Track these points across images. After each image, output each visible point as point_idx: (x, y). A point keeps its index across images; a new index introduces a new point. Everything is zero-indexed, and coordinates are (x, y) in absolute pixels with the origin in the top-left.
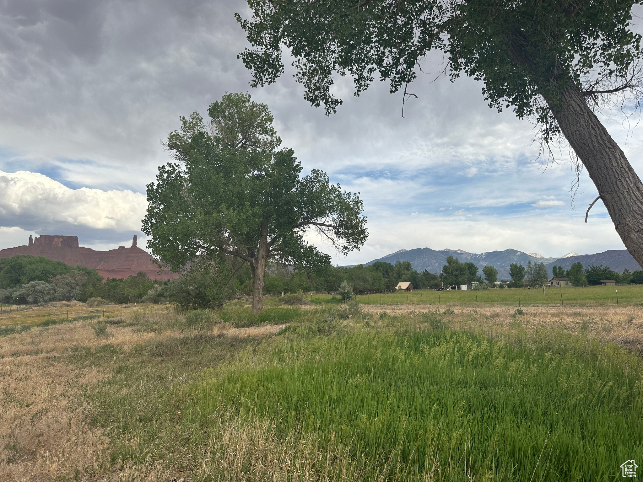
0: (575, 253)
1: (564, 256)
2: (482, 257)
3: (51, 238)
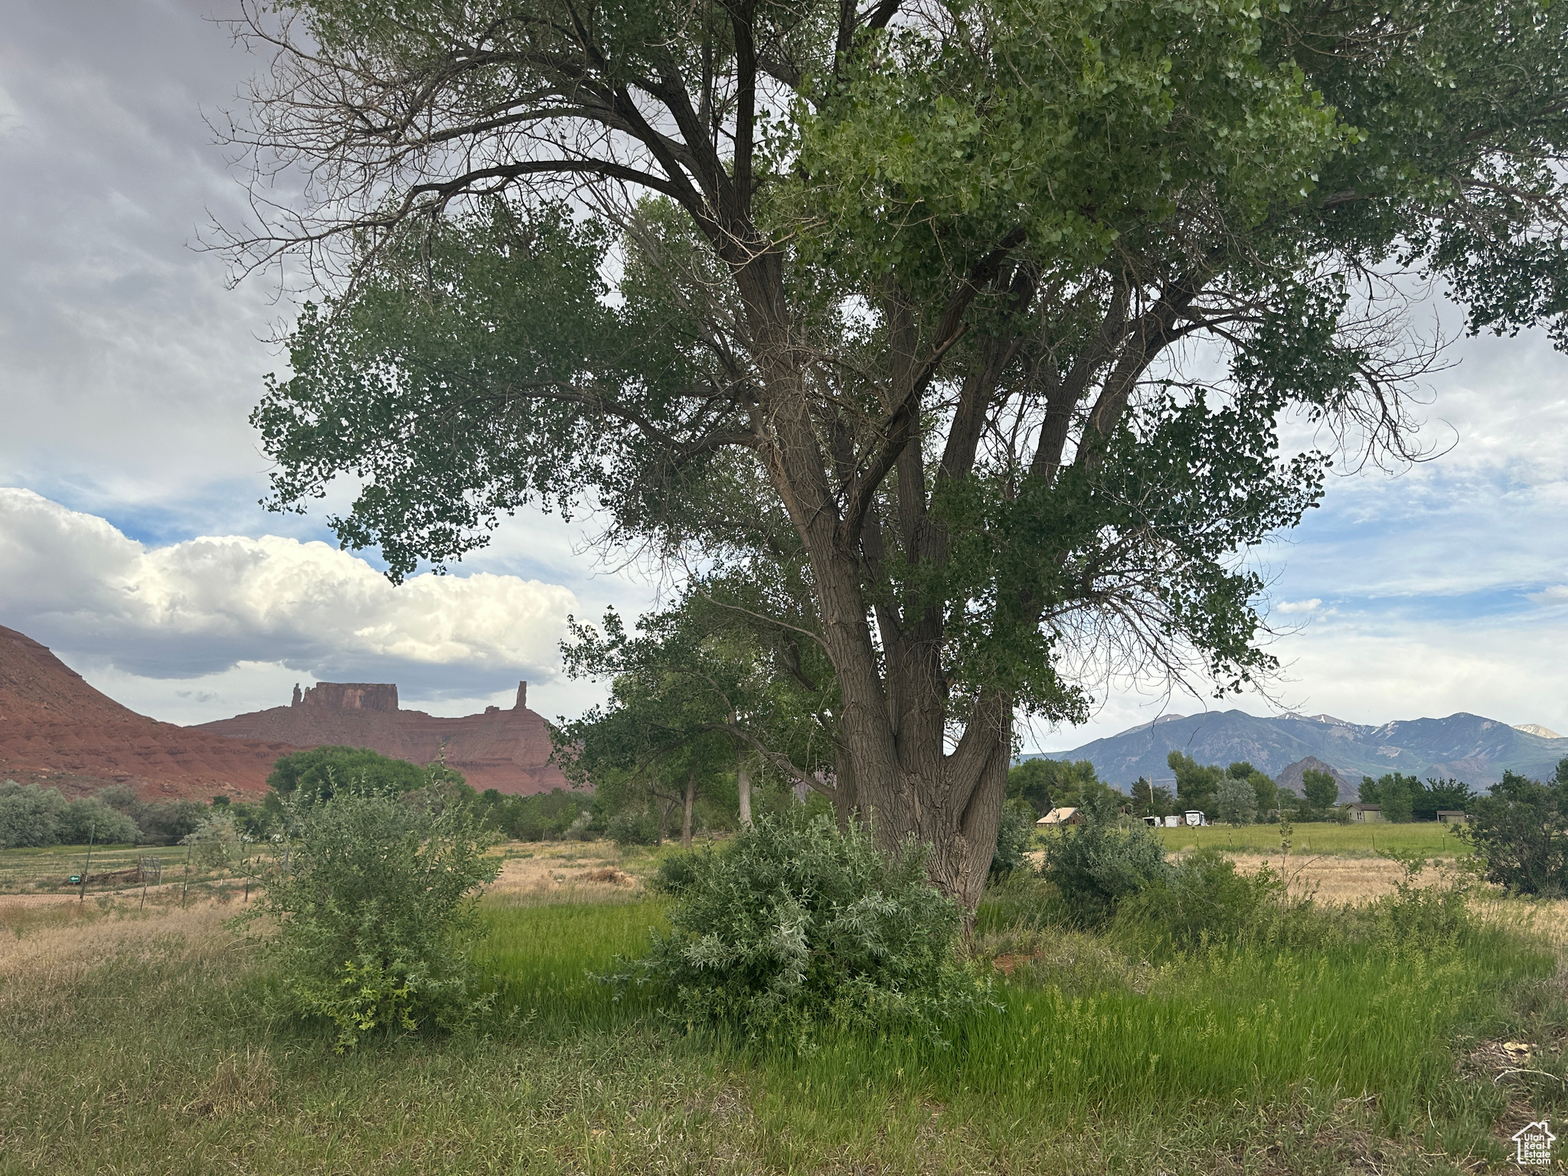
2: (1385, 735)
3: (340, 689)
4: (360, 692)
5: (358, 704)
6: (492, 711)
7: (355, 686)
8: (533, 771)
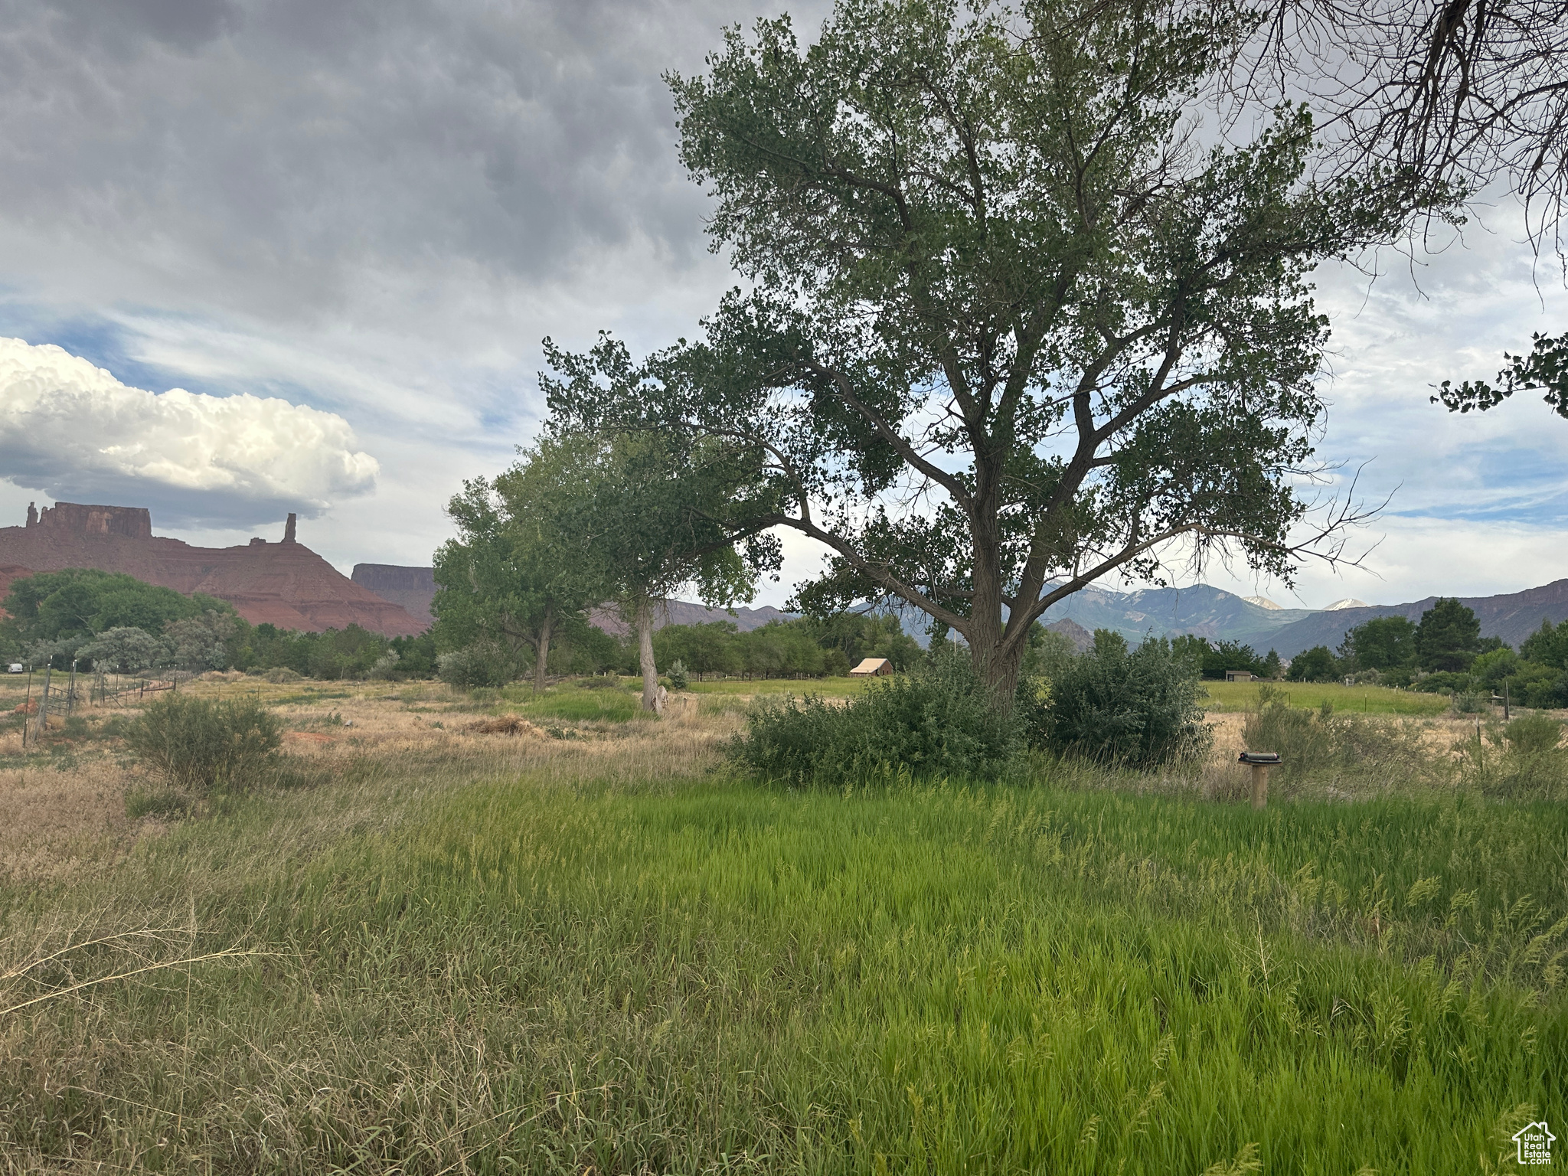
0: (1355, 601)
1: (1329, 607)
2: (1133, 602)
3: (83, 510)
4: (106, 515)
5: (104, 528)
6: (257, 543)
7: (101, 509)
8: (304, 608)
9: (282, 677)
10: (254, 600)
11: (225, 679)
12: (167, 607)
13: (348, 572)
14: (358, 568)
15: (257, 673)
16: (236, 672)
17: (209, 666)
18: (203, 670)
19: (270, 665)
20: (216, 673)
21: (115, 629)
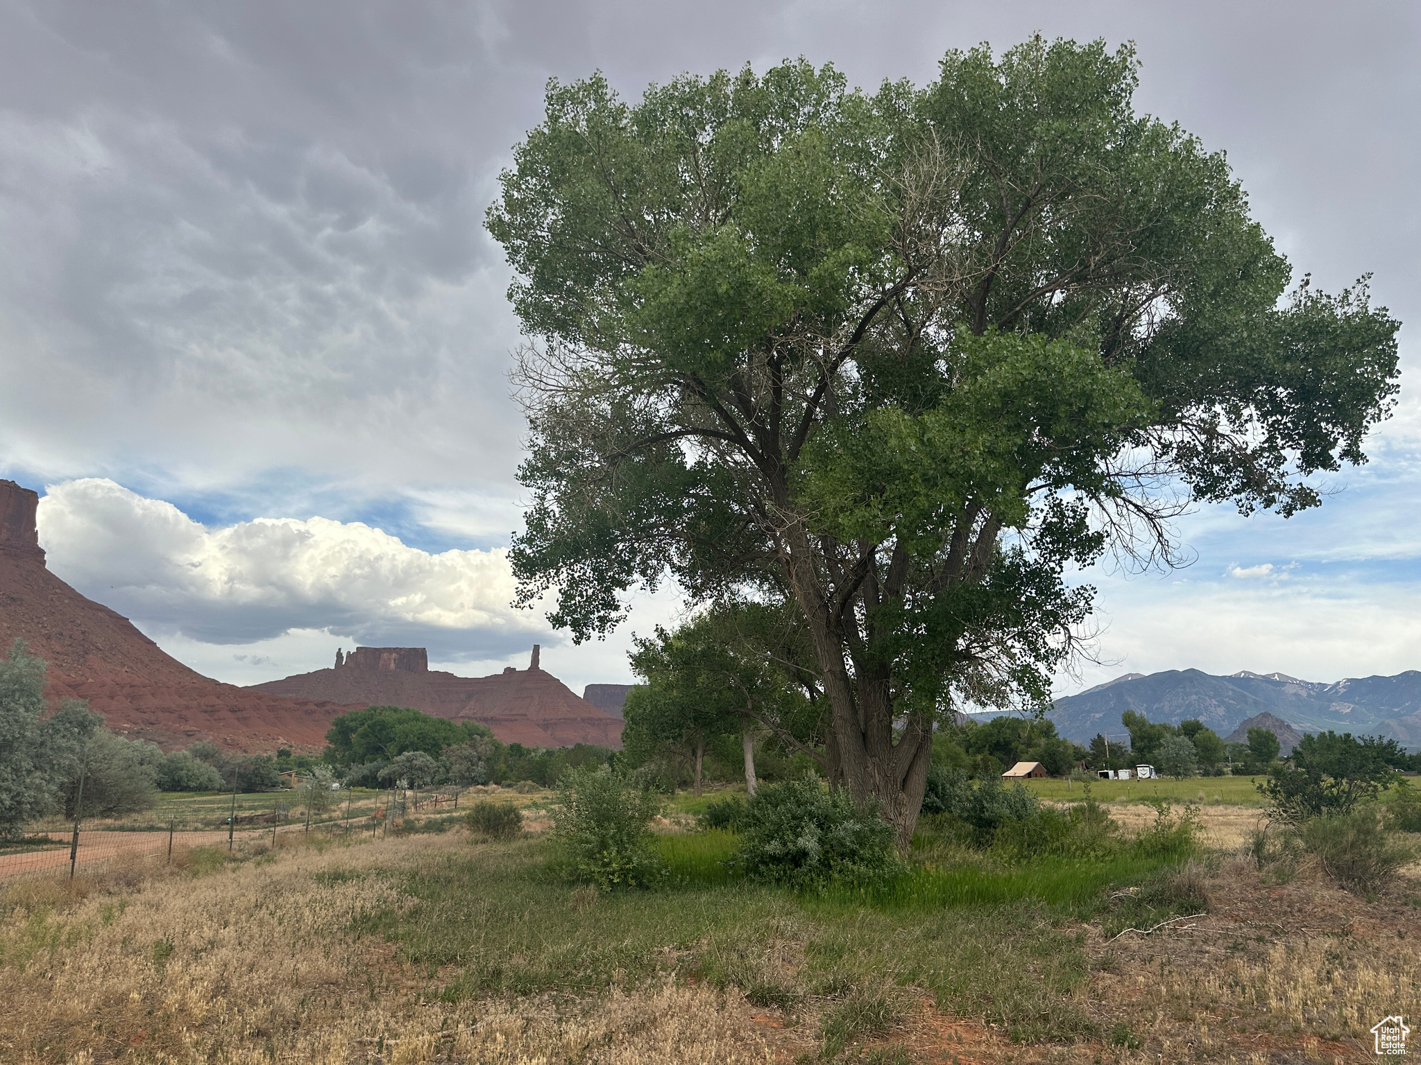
2: (1334, 692)
3: (377, 653)
4: (394, 655)
5: (392, 666)
6: (510, 671)
7: (390, 650)
8: (546, 725)
9: (527, 788)
10: (506, 720)
11: (486, 792)
12: (443, 734)
13: (580, 693)
14: (589, 688)
15: (509, 786)
16: (494, 786)
17: (474, 781)
18: (469, 784)
19: (519, 779)
20: (480, 787)
21: (406, 753)
